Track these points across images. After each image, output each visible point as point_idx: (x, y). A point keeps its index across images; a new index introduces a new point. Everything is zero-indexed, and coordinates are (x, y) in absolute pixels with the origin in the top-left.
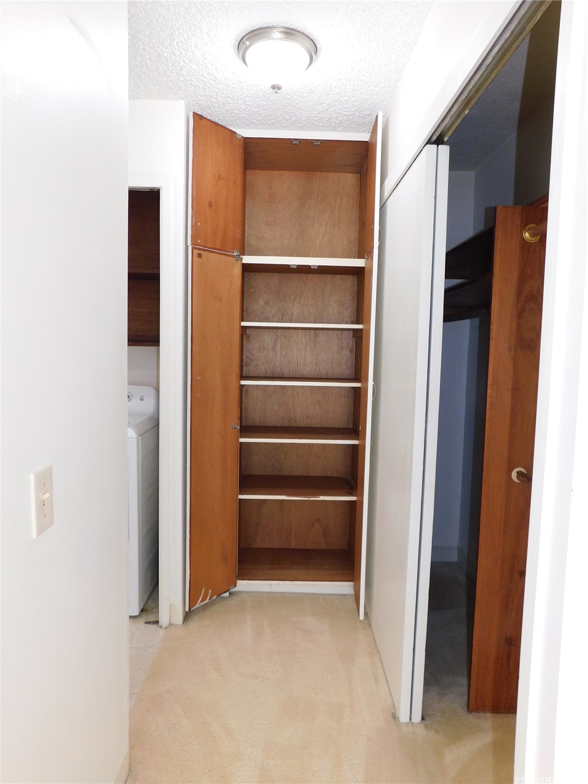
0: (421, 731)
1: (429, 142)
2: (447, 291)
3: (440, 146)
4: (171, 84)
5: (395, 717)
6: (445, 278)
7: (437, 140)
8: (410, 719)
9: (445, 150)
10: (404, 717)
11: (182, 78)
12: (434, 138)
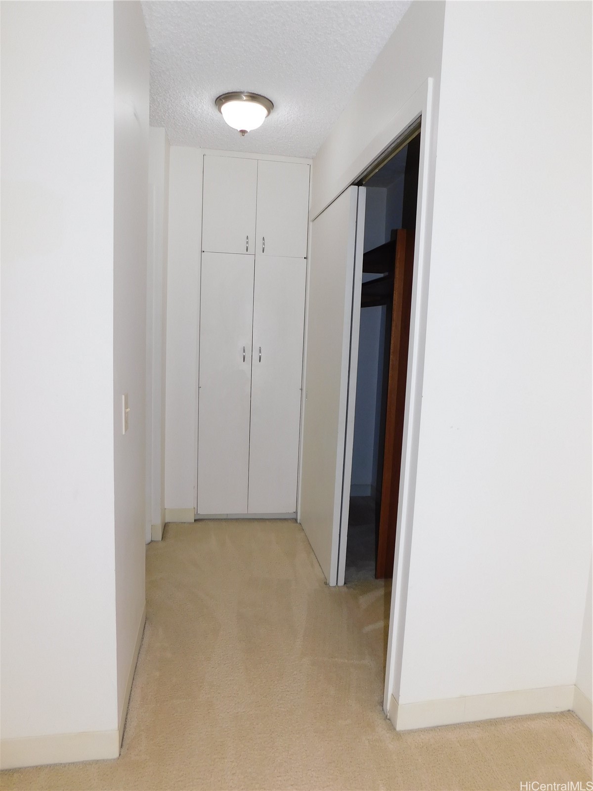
0: (345, 589)
1: (353, 184)
2: (364, 285)
3: (360, 187)
4: (157, 117)
5: (326, 584)
6: (363, 272)
7: (358, 183)
8: (337, 584)
9: (363, 189)
10: (332, 583)
11: (167, 114)
12: (356, 181)
